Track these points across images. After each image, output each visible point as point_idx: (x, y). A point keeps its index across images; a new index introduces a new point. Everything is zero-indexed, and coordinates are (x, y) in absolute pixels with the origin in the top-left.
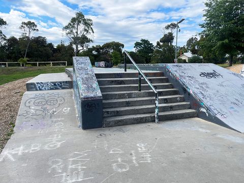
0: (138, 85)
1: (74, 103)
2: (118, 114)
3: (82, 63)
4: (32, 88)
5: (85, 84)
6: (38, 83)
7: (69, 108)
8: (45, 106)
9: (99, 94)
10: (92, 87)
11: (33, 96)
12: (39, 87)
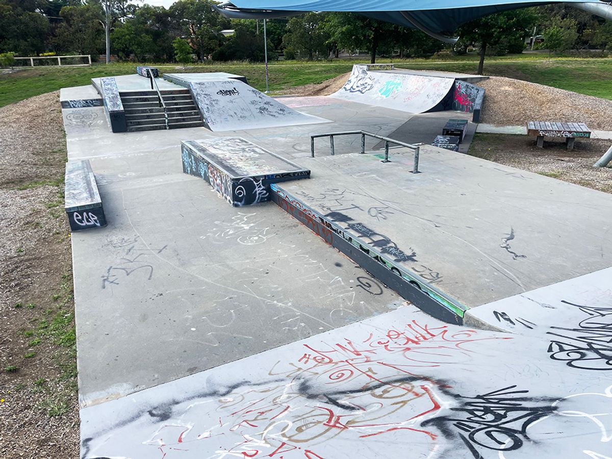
0: (158, 102)
1: (105, 117)
2: (139, 123)
3: (108, 84)
4: (66, 105)
5: (112, 101)
6: (71, 101)
7: (102, 121)
8: (83, 120)
9: (122, 108)
10: (116, 104)
11: (71, 112)
12: (73, 105)
